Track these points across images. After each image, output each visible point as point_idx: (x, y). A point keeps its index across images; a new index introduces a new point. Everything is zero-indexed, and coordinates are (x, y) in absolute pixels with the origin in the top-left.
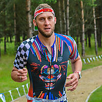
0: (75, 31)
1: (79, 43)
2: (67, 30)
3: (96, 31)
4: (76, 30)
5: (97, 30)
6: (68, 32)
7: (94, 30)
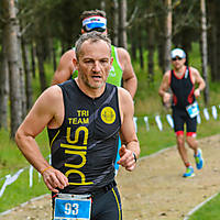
0: (144, 33)
1: (156, 68)
2: (121, 30)
3: (204, 34)
4: (148, 30)
5: (208, 31)
6: (125, 35)
7: (202, 30)
